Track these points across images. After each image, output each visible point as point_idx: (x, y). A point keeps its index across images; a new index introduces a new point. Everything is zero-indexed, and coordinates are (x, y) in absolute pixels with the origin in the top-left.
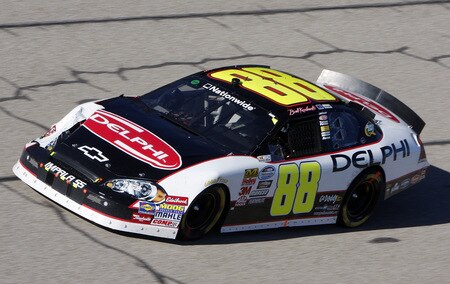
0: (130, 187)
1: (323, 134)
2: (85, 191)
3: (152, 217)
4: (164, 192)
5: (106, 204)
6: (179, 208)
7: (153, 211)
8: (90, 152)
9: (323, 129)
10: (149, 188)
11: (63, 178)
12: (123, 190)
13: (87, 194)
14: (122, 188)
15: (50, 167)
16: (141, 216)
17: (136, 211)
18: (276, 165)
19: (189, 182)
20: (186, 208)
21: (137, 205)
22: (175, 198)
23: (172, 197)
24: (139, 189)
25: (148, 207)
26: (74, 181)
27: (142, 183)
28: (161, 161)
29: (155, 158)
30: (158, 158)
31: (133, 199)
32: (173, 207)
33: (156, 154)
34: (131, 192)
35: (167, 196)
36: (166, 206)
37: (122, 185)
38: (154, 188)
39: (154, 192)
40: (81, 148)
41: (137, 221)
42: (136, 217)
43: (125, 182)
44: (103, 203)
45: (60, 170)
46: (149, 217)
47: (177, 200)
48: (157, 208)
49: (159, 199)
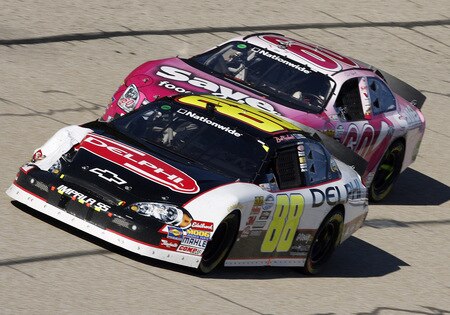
0: (155, 210)
1: (302, 166)
2: (110, 214)
3: (179, 243)
4: (190, 216)
5: (134, 228)
6: (205, 234)
7: (181, 236)
8: (104, 174)
9: (301, 160)
10: (175, 213)
11: (82, 201)
12: (149, 213)
13: (113, 217)
14: (147, 212)
15: (63, 190)
16: (170, 241)
17: (164, 235)
18: (274, 195)
19: (213, 206)
20: (212, 234)
21: (166, 229)
22: (200, 223)
23: (198, 222)
24: (165, 213)
25: (176, 232)
26: (95, 204)
27: (168, 207)
28: (178, 185)
29: (171, 181)
30: (175, 182)
31: (160, 223)
32: (199, 233)
33: (171, 177)
34: (157, 216)
35: (193, 221)
36: (193, 232)
37: (147, 208)
38: (180, 212)
39: (180, 217)
40: (93, 171)
41: (164, 247)
42: (164, 242)
43: (150, 205)
44: (131, 226)
45: (77, 194)
46: (176, 243)
47: (203, 226)
48: (185, 233)
49: (185, 224)
